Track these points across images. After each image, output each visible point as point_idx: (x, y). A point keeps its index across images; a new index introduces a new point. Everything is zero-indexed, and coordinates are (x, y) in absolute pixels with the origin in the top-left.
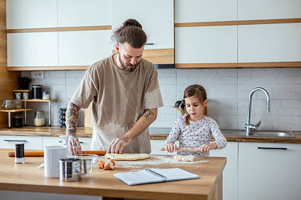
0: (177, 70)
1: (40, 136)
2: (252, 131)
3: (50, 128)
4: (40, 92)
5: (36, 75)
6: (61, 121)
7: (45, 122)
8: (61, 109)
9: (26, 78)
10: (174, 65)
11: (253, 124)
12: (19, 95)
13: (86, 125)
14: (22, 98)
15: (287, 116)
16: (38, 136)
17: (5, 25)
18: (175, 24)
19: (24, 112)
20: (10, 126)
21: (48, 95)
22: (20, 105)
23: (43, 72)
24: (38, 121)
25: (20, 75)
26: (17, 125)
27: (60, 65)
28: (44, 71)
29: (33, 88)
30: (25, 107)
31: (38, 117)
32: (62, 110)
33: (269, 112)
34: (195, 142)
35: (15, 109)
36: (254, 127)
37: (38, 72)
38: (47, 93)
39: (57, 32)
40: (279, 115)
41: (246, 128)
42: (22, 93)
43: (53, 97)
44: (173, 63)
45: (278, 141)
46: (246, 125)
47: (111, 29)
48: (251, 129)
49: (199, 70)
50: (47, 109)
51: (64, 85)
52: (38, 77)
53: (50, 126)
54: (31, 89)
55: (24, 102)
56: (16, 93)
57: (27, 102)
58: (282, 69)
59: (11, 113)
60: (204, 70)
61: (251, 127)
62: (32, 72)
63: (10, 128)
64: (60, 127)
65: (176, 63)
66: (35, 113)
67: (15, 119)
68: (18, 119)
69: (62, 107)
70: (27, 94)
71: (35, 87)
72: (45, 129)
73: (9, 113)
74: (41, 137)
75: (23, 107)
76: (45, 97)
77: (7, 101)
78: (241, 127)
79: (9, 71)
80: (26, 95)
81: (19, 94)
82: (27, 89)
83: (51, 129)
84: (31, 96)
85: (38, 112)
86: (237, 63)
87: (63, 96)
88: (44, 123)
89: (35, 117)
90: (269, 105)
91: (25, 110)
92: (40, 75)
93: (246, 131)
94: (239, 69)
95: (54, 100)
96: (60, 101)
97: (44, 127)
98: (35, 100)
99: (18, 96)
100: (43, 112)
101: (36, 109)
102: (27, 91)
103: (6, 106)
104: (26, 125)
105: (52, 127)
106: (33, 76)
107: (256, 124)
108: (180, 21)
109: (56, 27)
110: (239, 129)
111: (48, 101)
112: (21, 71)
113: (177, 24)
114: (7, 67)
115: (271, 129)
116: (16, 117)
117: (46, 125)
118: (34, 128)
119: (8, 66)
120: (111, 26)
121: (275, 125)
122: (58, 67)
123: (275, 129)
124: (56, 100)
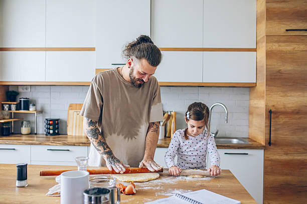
1: (29, 144)
3: (35, 136)
4: (27, 104)
5: (23, 89)
6: (47, 130)
7: (31, 131)
8: (46, 119)
9: (14, 92)
12: (7, 107)
13: (69, 133)
14: (10, 109)
15: (237, 125)
16: (26, 144)
19: (12, 122)
21: (35, 107)
22: (8, 115)
23: (29, 87)
24: (24, 130)
25: (8, 89)
26: (4, 134)
27: (46, 81)
28: (31, 85)
29: (21, 101)
30: (13, 117)
31: (25, 127)
32: (48, 120)
33: (227, 122)
34: (195, 157)
35: (4, 119)
37: (25, 87)
38: (34, 105)
39: (45, 52)
40: (231, 125)
42: (10, 105)
43: (39, 108)
45: (240, 147)
47: (94, 50)
49: (167, 87)
50: (33, 119)
51: (48, 98)
52: (25, 90)
53: (36, 134)
54: (19, 101)
55: (11, 113)
56: (4, 105)
57: (14, 113)
58: (234, 88)
60: (171, 88)
62: (19, 87)
64: (45, 136)
66: (22, 123)
67: (3, 128)
68: (6, 128)
69: (47, 118)
70: (15, 106)
71: (22, 100)
72: (32, 137)
74: (30, 146)
75: (11, 118)
76: (32, 109)
80: (13, 107)
81: (8, 105)
82: (15, 101)
83: (37, 137)
84: (18, 108)
85: (24, 122)
86: (203, 83)
87: (47, 108)
89: (22, 126)
90: (227, 117)
91: (12, 120)
92: (27, 89)
94: (199, 88)
95: (40, 112)
96: (45, 112)
98: (22, 111)
99: (6, 107)
100: (29, 122)
101: (23, 119)
102: (15, 103)
104: (13, 134)
105: (38, 136)
106: (20, 90)
107: (215, 132)
109: (44, 47)
111: (35, 112)
112: (9, 85)
115: (225, 136)
116: (4, 126)
117: (32, 133)
118: (21, 137)
120: (94, 48)
121: (228, 134)
122: (45, 82)
123: (228, 136)
124: (42, 112)
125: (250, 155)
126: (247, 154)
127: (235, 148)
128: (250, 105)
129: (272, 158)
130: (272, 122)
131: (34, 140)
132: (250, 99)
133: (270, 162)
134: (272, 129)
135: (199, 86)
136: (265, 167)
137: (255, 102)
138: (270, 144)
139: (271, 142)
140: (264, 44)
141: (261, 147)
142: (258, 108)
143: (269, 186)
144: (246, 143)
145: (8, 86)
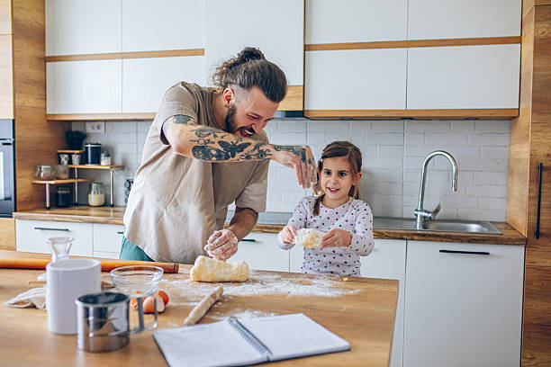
0: (309, 121)
2: (426, 221)
3: (112, 209)
4: (97, 154)
5: (93, 128)
7: (106, 200)
8: (129, 181)
9: (78, 133)
10: (303, 111)
11: (428, 209)
12: (66, 159)
14: (70, 162)
15: (482, 197)
16: (86, 222)
17: (44, 49)
18: (305, 46)
19: (73, 183)
20: (48, 205)
21: (110, 158)
22: (65, 172)
23: (103, 123)
24: (94, 199)
25: (71, 128)
26: (60, 204)
27: (124, 112)
28: (105, 121)
29: (87, 148)
30: (76, 176)
31: (95, 193)
32: (130, 183)
33: (456, 190)
35: (58, 179)
36: (430, 215)
37: (97, 123)
38: (108, 155)
39: (121, 60)
40: (469, 196)
41: (416, 215)
42: (70, 155)
43: (118, 161)
44: (301, 109)
45: (474, 240)
46: (417, 210)
47: (203, 54)
48: (425, 217)
49: (342, 121)
50: (108, 180)
51: (134, 143)
52: (96, 131)
53: (113, 206)
54: (84, 150)
55: (72, 170)
56: (61, 156)
57: (78, 169)
58: (477, 121)
59: (50, 185)
60: (351, 122)
61: (424, 214)
62: (87, 124)
63: (49, 209)
65: (306, 109)
66: (90, 186)
67: (57, 194)
68: (63, 195)
69: (129, 178)
70: (77, 156)
71: (89, 146)
73: (47, 186)
74: (91, 224)
75: (72, 177)
76: (105, 162)
77: (43, 167)
78: (408, 213)
79: (49, 121)
80: (76, 159)
81: (66, 156)
82: (78, 149)
83: (114, 211)
84: (84, 160)
85: (94, 185)
86: (406, 110)
87: (132, 161)
88: (103, 201)
89: (90, 192)
90: (456, 180)
91: (76, 181)
92: (98, 128)
93: (415, 220)
94: (406, 121)
95: (118, 167)
96: (129, 169)
97: (101, 208)
98: (89, 166)
99: (64, 159)
100: (101, 185)
101: (94, 180)
102: (78, 152)
103: (42, 175)
104: (76, 205)
105: (115, 209)
106: (89, 129)
107: (433, 210)
108: (314, 41)
109: (120, 51)
110: (405, 216)
111: (109, 168)
113: (309, 45)
114: (46, 115)
115: (456, 218)
116: (59, 192)
117: (106, 204)
118: (88, 210)
119: (48, 113)
120: (203, 50)
121: (462, 212)
122: (122, 114)
123: (461, 217)
124: (123, 168)
125: (493, 256)
126: (488, 254)
127: (462, 242)
128: (510, 155)
129: (542, 264)
130: (543, 190)
131: (109, 216)
132: (511, 145)
133: (538, 273)
134: (542, 203)
135: (403, 118)
136: (527, 283)
137: (517, 149)
138: (538, 234)
139: (541, 230)
140: (532, 25)
141: (516, 240)
142: (519, 160)
143: (534, 322)
144: (491, 232)
145: (70, 122)
